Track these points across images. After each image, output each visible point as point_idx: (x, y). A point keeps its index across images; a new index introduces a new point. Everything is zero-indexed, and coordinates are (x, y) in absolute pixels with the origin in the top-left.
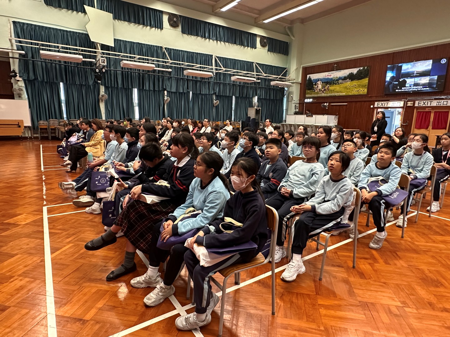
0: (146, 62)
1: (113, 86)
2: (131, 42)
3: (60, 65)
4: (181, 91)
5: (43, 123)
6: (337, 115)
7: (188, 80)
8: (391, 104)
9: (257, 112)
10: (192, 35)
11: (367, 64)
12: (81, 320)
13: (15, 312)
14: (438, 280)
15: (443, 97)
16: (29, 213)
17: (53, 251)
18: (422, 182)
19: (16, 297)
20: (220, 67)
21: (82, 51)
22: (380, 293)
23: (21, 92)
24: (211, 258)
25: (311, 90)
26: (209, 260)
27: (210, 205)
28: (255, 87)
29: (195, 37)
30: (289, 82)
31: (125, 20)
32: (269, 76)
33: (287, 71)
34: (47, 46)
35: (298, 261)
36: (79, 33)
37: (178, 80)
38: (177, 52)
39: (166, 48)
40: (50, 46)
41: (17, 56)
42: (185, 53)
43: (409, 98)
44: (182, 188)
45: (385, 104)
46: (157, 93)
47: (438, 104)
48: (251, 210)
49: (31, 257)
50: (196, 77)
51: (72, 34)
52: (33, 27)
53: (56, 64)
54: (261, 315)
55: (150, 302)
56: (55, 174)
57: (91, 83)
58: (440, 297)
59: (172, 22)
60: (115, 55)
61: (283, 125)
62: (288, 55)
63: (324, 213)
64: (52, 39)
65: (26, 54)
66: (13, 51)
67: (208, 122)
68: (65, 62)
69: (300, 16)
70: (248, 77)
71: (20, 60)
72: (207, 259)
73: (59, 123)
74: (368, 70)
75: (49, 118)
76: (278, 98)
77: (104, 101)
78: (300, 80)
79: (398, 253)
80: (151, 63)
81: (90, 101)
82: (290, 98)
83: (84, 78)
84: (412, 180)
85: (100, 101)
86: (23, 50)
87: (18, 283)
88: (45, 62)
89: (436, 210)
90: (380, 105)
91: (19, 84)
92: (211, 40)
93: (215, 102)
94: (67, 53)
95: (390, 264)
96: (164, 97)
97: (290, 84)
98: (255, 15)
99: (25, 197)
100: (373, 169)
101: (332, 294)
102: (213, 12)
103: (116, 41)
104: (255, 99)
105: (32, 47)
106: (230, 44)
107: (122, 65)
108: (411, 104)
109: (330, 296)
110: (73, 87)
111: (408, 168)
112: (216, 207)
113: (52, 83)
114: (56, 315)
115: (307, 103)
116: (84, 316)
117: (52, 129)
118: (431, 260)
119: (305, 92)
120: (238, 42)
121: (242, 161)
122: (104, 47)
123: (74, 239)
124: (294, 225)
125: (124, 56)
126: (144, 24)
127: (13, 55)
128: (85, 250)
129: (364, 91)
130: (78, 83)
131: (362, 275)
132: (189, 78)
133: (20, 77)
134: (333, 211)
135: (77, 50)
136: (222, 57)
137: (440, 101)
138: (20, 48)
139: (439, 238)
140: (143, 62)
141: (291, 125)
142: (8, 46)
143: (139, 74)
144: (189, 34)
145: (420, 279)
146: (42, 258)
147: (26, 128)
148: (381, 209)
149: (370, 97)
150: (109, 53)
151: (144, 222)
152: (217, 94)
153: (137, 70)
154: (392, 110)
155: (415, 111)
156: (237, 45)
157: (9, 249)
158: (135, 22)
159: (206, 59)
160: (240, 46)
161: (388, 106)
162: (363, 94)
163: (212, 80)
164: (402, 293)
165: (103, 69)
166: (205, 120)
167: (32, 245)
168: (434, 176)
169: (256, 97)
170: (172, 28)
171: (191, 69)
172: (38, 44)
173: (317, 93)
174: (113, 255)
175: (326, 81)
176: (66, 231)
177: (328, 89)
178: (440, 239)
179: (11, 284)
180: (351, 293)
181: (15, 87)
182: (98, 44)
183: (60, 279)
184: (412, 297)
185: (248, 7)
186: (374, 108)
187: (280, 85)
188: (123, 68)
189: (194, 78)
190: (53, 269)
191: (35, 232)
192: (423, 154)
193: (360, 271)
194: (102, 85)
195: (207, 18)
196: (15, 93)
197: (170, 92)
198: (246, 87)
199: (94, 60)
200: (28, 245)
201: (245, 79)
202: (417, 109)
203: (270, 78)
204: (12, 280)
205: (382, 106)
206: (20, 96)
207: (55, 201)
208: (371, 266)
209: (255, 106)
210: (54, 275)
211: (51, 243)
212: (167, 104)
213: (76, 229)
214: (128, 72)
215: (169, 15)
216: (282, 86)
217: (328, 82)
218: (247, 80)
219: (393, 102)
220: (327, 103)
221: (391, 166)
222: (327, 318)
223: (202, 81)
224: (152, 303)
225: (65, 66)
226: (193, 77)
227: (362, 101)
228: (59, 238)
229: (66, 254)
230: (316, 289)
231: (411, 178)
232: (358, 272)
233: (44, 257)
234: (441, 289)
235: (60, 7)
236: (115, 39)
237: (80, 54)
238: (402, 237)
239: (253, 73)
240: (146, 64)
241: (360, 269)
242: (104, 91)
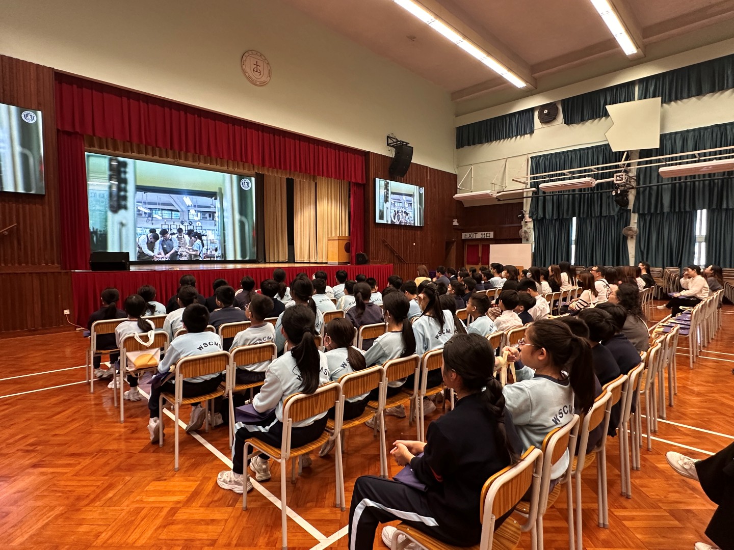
1: (652, 211)
3: (574, 195)
21: (598, 170)
23: (529, 235)
53: (569, 195)
66: (527, 190)
68: (580, 190)
71: (532, 198)
77: (635, 237)
85: (629, 238)
86: (535, 187)
91: (529, 226)
103: (665, 137)
105: (534, 182)
107: (665, 176)
113: (562, 219)
130: (595, 214)
133: (529, 217)
138: (533, 185)
142: (524, 185)
143: (713, 181)
153: (707, 176)
165: (619, 190)
181: (524, 229)
194: (634, 212)
196: (523, 236)
206: (527, 239)
225: (580, 195)
235: (583, 120)
242: (636, 221)
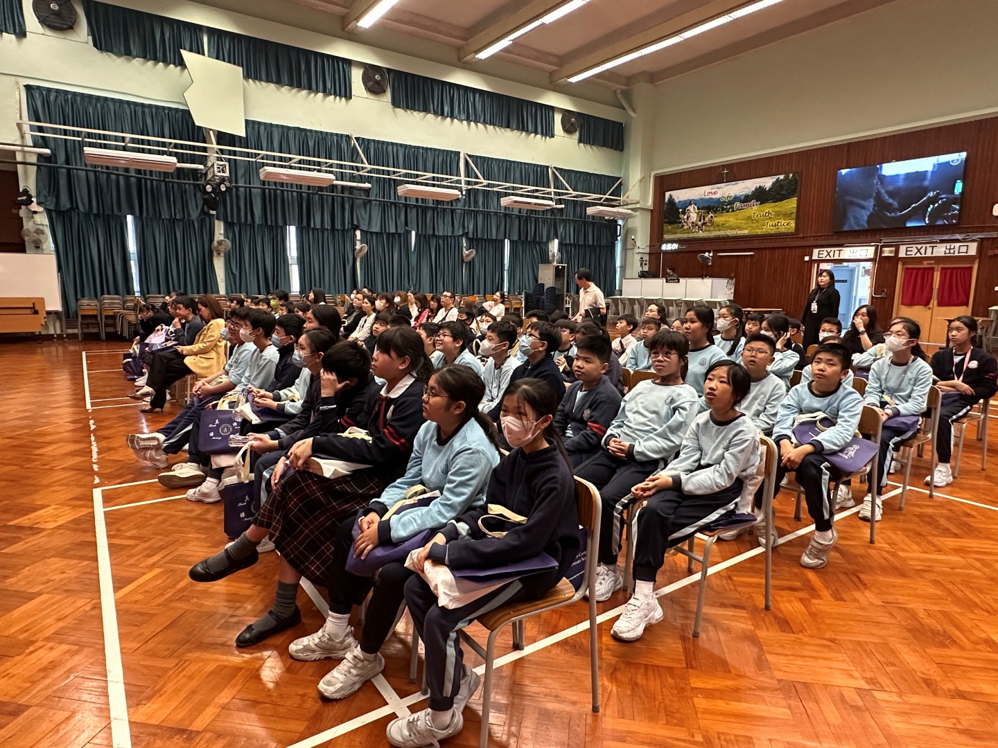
0: (315, 169)
1: (243, 220)
2: (282, 126)
3: (127, 178)
4: (393, 230)
5: (88, 305)
6: (732, 279)
7: (406, 206)
8: (847, 253)
9: (559, 273)
10: (413, 109)
11: (793, 169)
12: (183, 731)
13: (40, 718)
14: (945, 631)
15: (958, 236)
16: (62, 504)
17: (119, 584)
18: (909, 422)
19: (41, 686)
20: (477, 178)
21: (176, 146)
22: (822, 661)
23: (41, 237)
24: (460, 590)
25: (675, 225)
26: (457, 594)
27: (458, 479)
28: (552, 220)
29: (422, 114)
30: (625, 207)
31: (268, 80)
32: (582, 196)
33: (621, 184)
34: (99, 137)
35: (646, 596)
36: (170, 109)
37: (384, 206)
38: (382, 147)
39: (357, 139)
40: (105, 137)
41: (34, 159)
42: (399, 148)
43: (885, 240)
44: (397, 443)
45: (835, 253)
46: (339, 236)
47: (948, 251)
48: (544, 488)
49: (71, 599)
50: (424, 200)
51: (154, 110)
52: (69, 96)
53: (118, 175)
54: (568, 713)
55: (332, 689)
56: (115, 416)
57: (195, 214)
58: (947, 668)
59: (370, 84)
60: (248, 155)
61: (616, 301)
62: (622, 150)
63: (699, 492)
64: (110, 120)
65: (54, 154)
66: (26, 149)
67: (451, 297)
68: (139, 172)
69: (646, 68)
70: (537, 197)
71: (39, 167)
72: (454, 592)
73: (125, 302)
74: (794, 180)
75: (102, 294)
76: (604, 242)
77: (222, 254)
78: (650, 203)
79: (862, 576)
80: (326, 172)
81: (193, 255)
82: (630, 242)
83: (179, 205)
84: (890, 418)
85: (215, 253)
86: (46, 147)
87: (45, 656)
88: (95, 172)
89: (945, 483)
90: (824, 255)
91: (38, 219)
92: (455, 120)
93: (467, 252)
94: (143, 151)
95: (845, 601)
96: (354, 245)
97: (630, 211)
98: (550, 66)
99: (51, 469)
100: (804, 396)
101: (721, 666)
102: (459, 60)
103: (251, 125)
104: (554, 246)
105: (66, 140)
106: (497, 129)
107: (262, 177)
108: (891, 252)
109: (716, 671)
110: (155, 225)
111: (880, 392)
112: (470, 483)
113: (108, 215)
114: (130, 722)
115: (666, 253)
116: (190, 724)
117: (107, 317)
118: (931, 590)
119: (662, 228)
120: (514, 124)
121: (525, 387)
122: (223, 138)
123: (163, 558)
124: (636, 518)
125: (267, 157)
126: (310, 88)
127: (24, 157)
128: (188, 580)
129: (788, 225)
130: (165, 215)
131: (784, 624)
132: (408, 202)
133: (39, 204)
134: (718, 487)
135: (164, 144)
136: (481, 157)
137: (953, 245)
138: (40, 141)
139: (950, 542)
140: (309, 170)
141: (632, 301)
142: (14, 137)
143: (300, 194)
144: (407, 108)
145: (909, 630)
146: (95, 601)
147: (51, 316)
148: (823, 481)
149: (803, 237)
150: (235, 151)
151: (316, 518)
152: (470, 235)
153: (295, 187)
154: (851, 265)
155: (900, 267)
156: (512, 130)
157: (22, 583)
158: (291, 85)
159: (445, 161)
160: (519, 133)
161: (841, 258)
162: (786, 231)
163: (460, 206)
164: (869, 661)
165: (222, 186)
166: (445, 293)
167: (72, 574)
168: (936, 409)
169: (556, 241)
170: (370, 96)
171: (413, 183)
172: (78, 134)
173: (689, 230)
174: (248, 592)
175: (706, 205)
176: (145, 542)
177: (711, 222)
178: (952, 543)
179: (29, 657)
180: (761, 664)
181: (28, 225)
182: (211, 133)
183: (135, 645)
184: (890, 669)
185: (536, 50)
186: (812, 261)
187: (608, 215)
188: (264, 182)
189: (420, 201)
190: (121, 623)
191: (77, 544)
192: (910, 361)
193: (782, 616)
194: (218, 219)
195: (447, 74)
196: (26, 238)
197: (367, 232)
198: (533, 219)
199: (201, 167)
200: (64, 573)
201: (529, 203)
202: (904, 264)
203: (585, 199)
204: (31, 648)
205: (828, 258)
206: (38, 246)
207: (119, 476)
208: (806, 607)
209: (553, 260)
210: (122, 637)
211: (114, 567)
212: (361, 259)
213: (166, 536)
214: (275, 191)
215: (365, 68)
216: (612, 216)
217: (711, 207)
218: (535, 204)
219: (852, 249)
220: (710, 252)
221: (841, 389)
222: (709, 717)
223: (437, 208)
224: (336, 692)
225: (139, 180)
226: (417, 199)
227: (785, 248)
228: (131, 556)
229: (147, 592)
230: (686, 658)
231: (887, 414)
232: (776, 617)
233: (99, 598)
234: (953, 651)
235: (128, 53)
236: (247, 122)
237: (170, 154)
238: (872, 542)
239: (549, 190)
240: (315, 174)
241: (781, 611)
242: (222, 232)
